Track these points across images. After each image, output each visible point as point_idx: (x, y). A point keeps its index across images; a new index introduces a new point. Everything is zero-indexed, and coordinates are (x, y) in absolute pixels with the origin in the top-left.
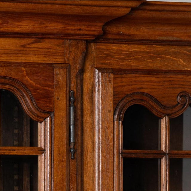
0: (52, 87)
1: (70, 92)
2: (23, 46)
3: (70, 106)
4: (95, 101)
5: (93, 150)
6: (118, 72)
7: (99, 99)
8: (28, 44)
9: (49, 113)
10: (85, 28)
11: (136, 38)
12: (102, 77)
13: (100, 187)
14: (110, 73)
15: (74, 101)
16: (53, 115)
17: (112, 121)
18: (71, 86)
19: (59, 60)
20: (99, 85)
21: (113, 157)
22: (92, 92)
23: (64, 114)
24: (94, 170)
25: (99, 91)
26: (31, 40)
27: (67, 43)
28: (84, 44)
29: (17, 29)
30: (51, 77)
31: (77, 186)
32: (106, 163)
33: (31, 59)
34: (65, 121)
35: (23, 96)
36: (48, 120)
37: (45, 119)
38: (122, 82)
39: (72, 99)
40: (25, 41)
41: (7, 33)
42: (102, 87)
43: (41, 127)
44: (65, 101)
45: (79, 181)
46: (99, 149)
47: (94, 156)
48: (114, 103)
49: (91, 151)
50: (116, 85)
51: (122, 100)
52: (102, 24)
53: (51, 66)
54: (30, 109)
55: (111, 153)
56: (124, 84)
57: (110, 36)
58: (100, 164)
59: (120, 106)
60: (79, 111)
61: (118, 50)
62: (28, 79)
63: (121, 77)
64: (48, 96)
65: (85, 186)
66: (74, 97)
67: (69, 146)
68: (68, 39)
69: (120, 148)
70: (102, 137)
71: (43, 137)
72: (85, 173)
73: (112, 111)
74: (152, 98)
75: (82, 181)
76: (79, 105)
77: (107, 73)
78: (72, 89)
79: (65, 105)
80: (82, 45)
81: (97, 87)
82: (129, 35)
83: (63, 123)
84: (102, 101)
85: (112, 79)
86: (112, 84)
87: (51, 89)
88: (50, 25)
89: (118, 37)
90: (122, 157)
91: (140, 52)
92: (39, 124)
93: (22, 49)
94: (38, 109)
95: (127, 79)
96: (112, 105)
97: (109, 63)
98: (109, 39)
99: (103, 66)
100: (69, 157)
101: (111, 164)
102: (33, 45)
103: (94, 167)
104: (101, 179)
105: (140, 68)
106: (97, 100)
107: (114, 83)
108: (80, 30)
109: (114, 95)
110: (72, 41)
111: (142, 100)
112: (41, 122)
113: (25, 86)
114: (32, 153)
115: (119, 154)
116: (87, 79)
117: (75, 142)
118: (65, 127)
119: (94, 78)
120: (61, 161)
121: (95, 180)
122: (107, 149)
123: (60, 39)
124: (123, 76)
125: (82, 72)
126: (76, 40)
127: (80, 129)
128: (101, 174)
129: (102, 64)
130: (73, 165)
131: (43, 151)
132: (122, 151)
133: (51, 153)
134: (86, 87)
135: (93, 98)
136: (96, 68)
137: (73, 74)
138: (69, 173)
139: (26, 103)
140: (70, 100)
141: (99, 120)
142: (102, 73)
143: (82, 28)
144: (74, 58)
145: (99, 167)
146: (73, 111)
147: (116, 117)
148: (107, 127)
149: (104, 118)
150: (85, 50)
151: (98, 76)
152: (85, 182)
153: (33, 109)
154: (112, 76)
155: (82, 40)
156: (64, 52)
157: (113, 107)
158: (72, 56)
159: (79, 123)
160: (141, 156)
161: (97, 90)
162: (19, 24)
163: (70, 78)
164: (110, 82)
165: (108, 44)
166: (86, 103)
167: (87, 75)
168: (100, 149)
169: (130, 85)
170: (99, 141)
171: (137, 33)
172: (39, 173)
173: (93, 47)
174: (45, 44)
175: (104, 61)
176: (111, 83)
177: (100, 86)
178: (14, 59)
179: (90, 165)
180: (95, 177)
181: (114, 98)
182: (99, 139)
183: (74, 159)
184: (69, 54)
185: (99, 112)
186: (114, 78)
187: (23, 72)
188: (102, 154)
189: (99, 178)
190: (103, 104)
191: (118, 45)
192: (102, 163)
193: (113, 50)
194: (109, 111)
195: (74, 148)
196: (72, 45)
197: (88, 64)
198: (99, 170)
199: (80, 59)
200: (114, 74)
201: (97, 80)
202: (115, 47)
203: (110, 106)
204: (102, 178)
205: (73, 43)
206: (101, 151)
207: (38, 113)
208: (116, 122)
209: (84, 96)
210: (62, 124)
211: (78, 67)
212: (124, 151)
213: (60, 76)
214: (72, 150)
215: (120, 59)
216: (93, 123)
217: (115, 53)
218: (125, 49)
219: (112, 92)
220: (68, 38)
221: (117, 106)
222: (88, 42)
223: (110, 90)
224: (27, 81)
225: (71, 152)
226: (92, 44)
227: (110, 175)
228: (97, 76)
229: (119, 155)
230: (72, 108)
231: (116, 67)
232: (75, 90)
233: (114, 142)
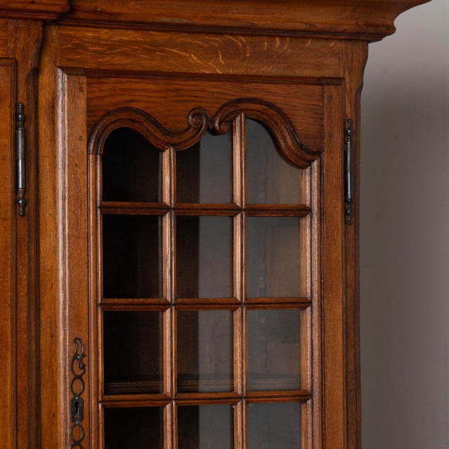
1: (17, 105)
3: (17, 129)
4: (57, 120)
5: (55, 202)
6: (95, 75)
7: (64, 117)
11: (122, 18)
12: (68, 81)
13: (67, 263)
14: (80, 75)
15: (24, 120)
17: (85, 154)
18: (19, 96)
20: (64, 95)
21: (86, 214)
22: (53, 107)
23: (7, 141)
24: (56, 235)
25: (63, 105)
27: (12, 25)
28: (39, 26)
32: (75, 223)
34: (8, 153)
38: (101, 91)
39: (20, 116)
42: (68, 98)
44: (9, 120)
45: (33, 252)
46: (64, 199)
47: (56, 213)
48: (88, 125)
49: (52, 204)
50: (91, 95)
51: (101, 120)
55: (83, 207)
56: (104, 94)
57: (81, 15)
58: (67, 225)
59: (97, 131)
60: (32, 137)
61: (94, 37)
63: (99, 83)
65: (41, 260)
66: (23, 114)
67: (17, 194)
69: (99, 198)
70: (68, 180)
72: (41, 240)
73: (85, 137)
74: (148, 116)
75: (38, 252)
76: (31, 128)
77: (77, 75)
78: (20, 100)
79: (9, 127)
80: (36, 29)
81: (61, 99)
82: (111, 14)
83: (6, 156)
84: (68, 121)
85: (84, 86)
86: (85, 93)
89: (94, 17)
90: (101, 214)
91: (130, 42)
95: (108, 85)
96: (85, 128)
97: (80, 59)
98: (80, 19)
99: (71, 64)
100: (15, 213)
101: (84, 225)
103: (56, 229)
104: (67, 249)
105: (129, 68)
106: (60, 120)
107: (88, 92)
108: (33, 2)
109: (88, 112)
110: (20, 21)
111: (133, 120)
115: (96, 208)
116: (44, 85)
117: (25, 187)
118: (8, 165)
119: (55, 83)
120: (3, 219)
121: (58, 250)
122: (76, 201)
124: (102, 80)
125: (36, 72)
126: (26, 19)
127: (33, 167)
128: (67, 240)
129: (69, 60)
130: (23, 225)
132: (101, 204)
134: (44, 98)
135: (54, 117)
136: (60, 67)
137: (22, 77)
138: (16, 239)
140: (17, 119)
141: (64, 153)
142: (68, 74)
144: (24, 49)
145: (64, 229)
146: (22, 137)
147: (91, 148)
148: (76, 165)
149: (72, 149)
150: (41, 36)
151: (62, 79)
152: (42, 254)
154: (84, 80)
155: (36, 20)
156: (6, 40)
157: (85, 131)
158: (20, 46)
159: (32, 156)
160: (131, 213)
161: (60, 103)
163: (17, 83)
164: (81, 89)
165: (78, 28)
166: (44, 126)
167: (44, 79)
168: (67, 201)
169: (113, 95)
170: (64, 187)
171: (125, 11)
173: (54, 32)
175: (72, 56)
176: (82, 91)
177: (66, 97)
179: (50, 226)
180: (58, 246)
181: (88, 116)
182: (64, 183)
184: (15, 43)
185: (64, 139)
186: (88, 84)
188: (69, 207)
189: (64, 247)
190: (70, 126)
191: (94, 29)
192: (69, 224)
193: (86, 38)
194: (81, 138)
195: (23, 199)
196: (21, 28)
197: (46, 60)
198: (64, 235)
199: (33, 51)
200: (88, 77)
201: (60, 86)
202: (90, 34)
203: (81, 130)
204: (69, 247)
205: (22, 24)
206: (68, 203)
208: (91, 156)
209: (40, 112)
210: (4, 158)
211: (30, 64)
214: (21, 202)
215: (97, 52)
216: (55, 157)
217: (88, 43)
218: (105, 37)
219: (85, 107)
220: (14, 16)
221: (93, 129)
222: (46, 23)
223: (82, 103)
225: (19, 204)
226: (52, 27)
227: (82, 243)
228: (60, 81)
229: (96, 211)
230: (20, 132)
231: (91, 65)
232: (25, 102)
233: (88, 189)
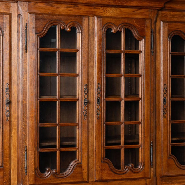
0: (145, 27)
1: (151, 29)
2: (134, 11)
3: (151, 35)
5: (160, 52)
6: (170, 22)
7: (162, 32)
8: (136, 11)
9: (144, 37)
10: (157, 4)
11: (176, 9)
13: (163, 66)
15: (153, 33)
16: (145, 38)
17: (167, 41)
18: (152, 27)
19: (147, 17)
21: (167, 55)
22: (160, 30)
23: (149, 38)
24: (160, 60)
25: (162, 30)
26: (137, 9)
27: (150, 11)
29: (132, 5)
30: (144, 23)
31: (154, 65)
32: (165, 57)
33: (137, 16)
34: (149, 40)
35: (134, 31)
36: (143, 40)
37: (142, 39)
38: (171, 26)
40: (135, 10)
41: (128, 6)
42: (163, 28)
43: (140, 43)
44: (150, 33)
46: (162, 51)
47: (160, 55)
48: (168, 34)
50: (169, 27)
51: (171, 33)
52: (164, 3)
53: (144, 19)
54: (136, 36)
56: (172, 27)
57: (167, 8)
58: (163, 57)
60: (155, 37)
62: (136, 24)
64: (143, 31)
65: (157, 66)
66: (153, 31)
67: (151, 50)
68: (150, 9)
69: (170, 51)
70: (163, 47)
71: (141, 46)
72: (157, 61)
73: (167, 37)
74: (182, 32)
75: (156, 64)
76: (155, 35)
77: (165, 22)
79: (150, 34)
82: (174, 8)
85: (167, 25)
87: (145, 28)
88: (144, 3)
89: (169, 9)
91: (178, 15)
92: (140, 42)
93: (133, 12)
94: (140, 36)
95: (173, 25)
97: (166, 19)
99: (164, 20)
100: (151, 54)
101: (167, 58)
102: (138, 11)
103: (160, 59)
105: (178, 21)
106: (161, 33)
107: (168, 26)
108: (156, 5)
109: (168, 31)
111: (179, 33)
112: (140, 41)
113: (135, 27)
114: (137, 53)
115: (170, 54)
116: (158, 25)
117: (153, 49)
118: (149, 43)
119: (160, 24)
120: (148, 56)
122: (165, 52)
123: (147, 9)
124: (171, 24)
125: (156, 22)
127: (155, 44)
130: (153, 57)
131: (141, 52)
133: (144, 53)
134: (157, 28)
136: (161, 21)
137: (153, 23)
138: (151, 61)
139: (135, 33)
140: (151, 32)
141: (162, 40)
142: (163, 22)
143: (156, 4)
145: (162, 59)
146: (153, 37)
147: (169, 40)
148: (165, 43)
149: (164, 40)
150: (157, 13)
151: (162, 23)
152: (157, 64)
153: (137, 35)
154: (167, 23)
155: (156, 9)
156: (149, 14)
158: (152, 15)
159: (155, 41)
160: (178, 55)
161: (161, 29)
162: (132, 2)
163: (151, 24)
164: (166, 26)
165: (166, 11)
166: (157, 34)
167: (158, 23)
169: (174, 27)
170: (162, 49)
171: (177, 7)
172: (140, 61)
173: (160, 12)
174: (142, 11)
175: (164, 18)
178: (130, 16)
183: (153, 55)
185: (162, 37)
186: (168, 24)
187: (134, 21)
188: (163, 53)
189: (162, 63)
190: (164, 34)
194: (166, 37)
195: (153, 51)
197: (158, 19)
198: (162, 60)
199: (155, 17)
201: (161, 25)
202: (168, 13)
203: (166, 35)
205: (153, 10)
207: (139, 37)
209: (157, 31)
211: (155, 20)
212: (172, 53)
213: (148, 23)
215: (170, 17)
216: (160, 42)
217: (168, 15)
218: (172, 13)
221: (169, 35)
222: (158, 10)
223: (167, 29)
224: (135, 24)
227: (166, 62)
231: (169, 20)
232: (153, 29)
233: (168, 49)
